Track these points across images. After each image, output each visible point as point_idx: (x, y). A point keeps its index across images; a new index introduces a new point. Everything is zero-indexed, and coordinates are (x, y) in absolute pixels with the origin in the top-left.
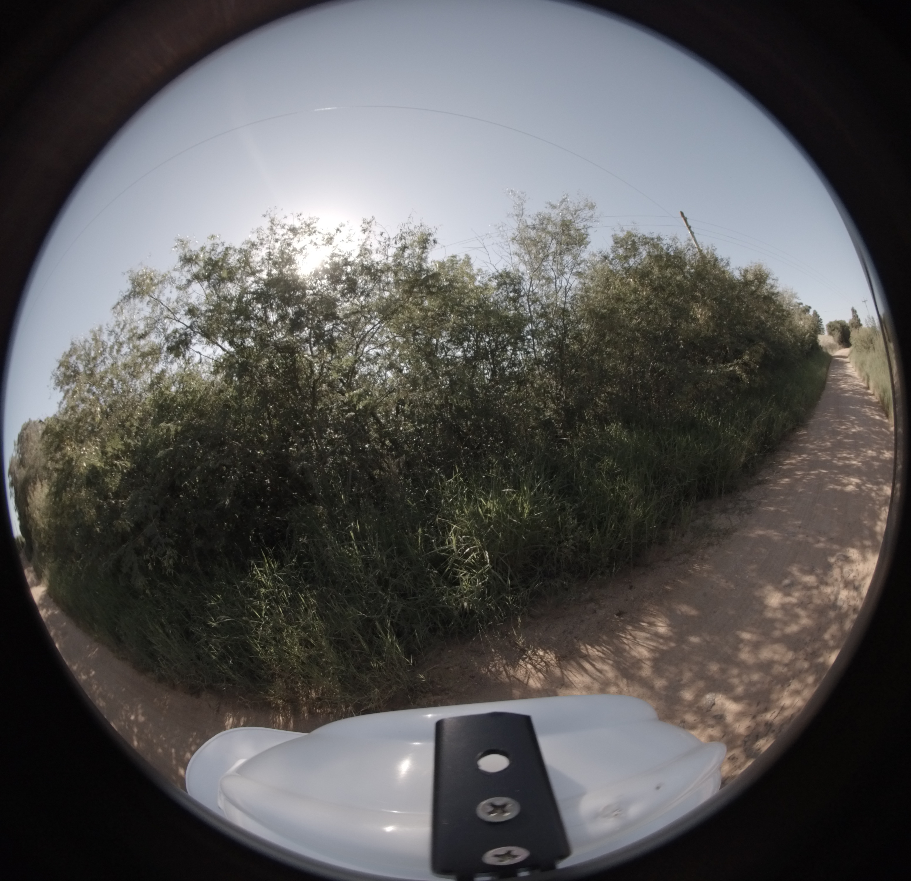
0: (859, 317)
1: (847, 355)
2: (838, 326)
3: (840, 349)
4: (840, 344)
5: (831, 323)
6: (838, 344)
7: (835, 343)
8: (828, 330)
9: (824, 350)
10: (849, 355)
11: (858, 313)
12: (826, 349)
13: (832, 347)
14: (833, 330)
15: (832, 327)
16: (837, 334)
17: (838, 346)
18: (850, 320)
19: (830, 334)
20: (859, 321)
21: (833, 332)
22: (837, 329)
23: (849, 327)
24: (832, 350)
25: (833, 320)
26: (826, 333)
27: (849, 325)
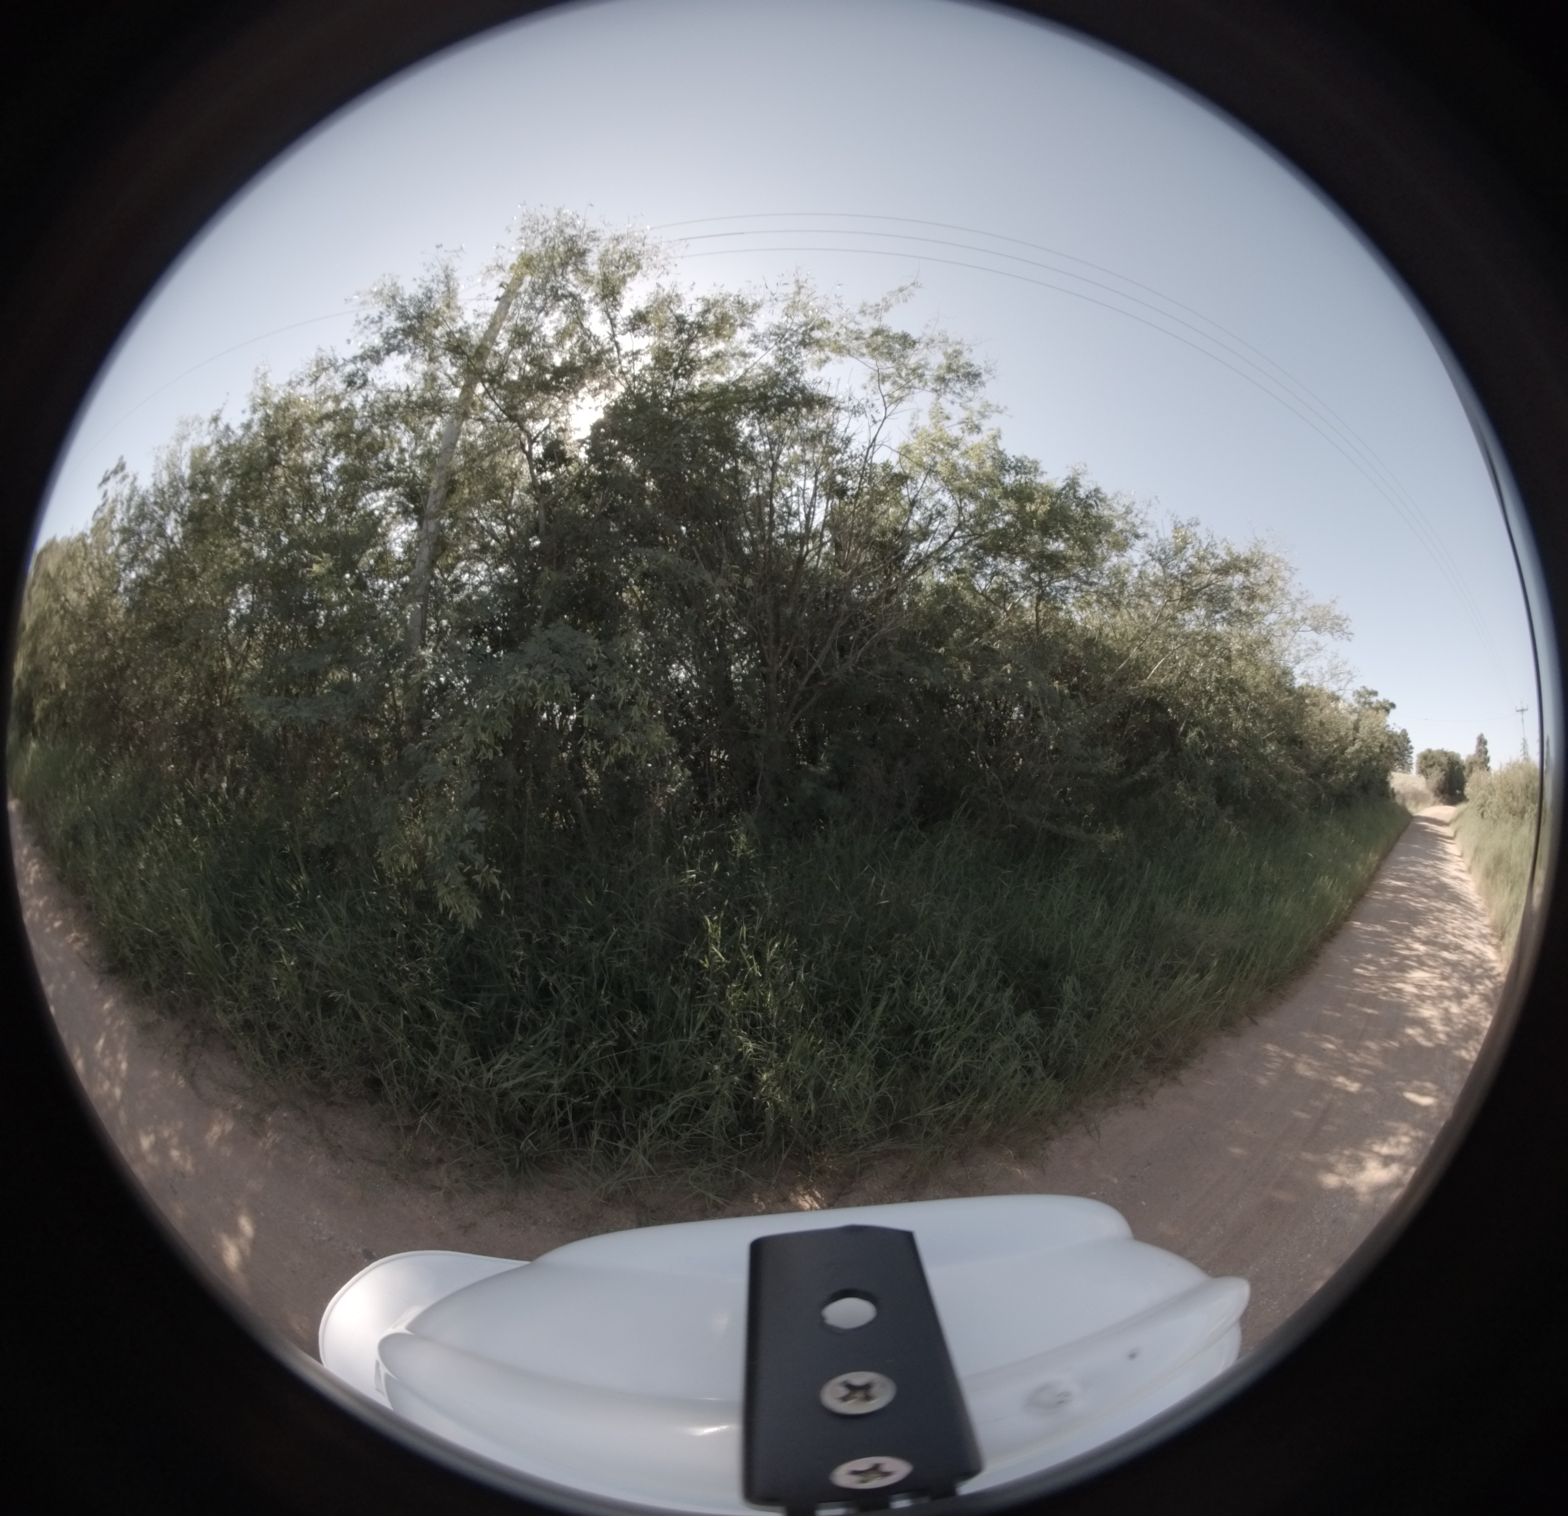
0: (1489, 754)
1: (1447, 820)
2: (1444, 760)
3: (1434, 804)
4: (1436, 795)
5: (1430, 751)
6: (1432, 795)
7: (1427, 792)
8: (1420, 763)
9: (1399, 800)
10: (1454, 821)
11: (1488, 747)
12: (1404, 799)
13: (1419, 798)
14: (1431, 766)
15: (1429, 761)
16: (1437, 775)
17: (1432, 797)
18: (1469, 756)
19: (1422, 771)
20: (1487, 760)
21: (1428, 770)
22: (1440, 765)
23: (1464, 768)
24: (1417, 805)
25: (1435, 747)
26: (1414, 770)
27: (1465, 763)
